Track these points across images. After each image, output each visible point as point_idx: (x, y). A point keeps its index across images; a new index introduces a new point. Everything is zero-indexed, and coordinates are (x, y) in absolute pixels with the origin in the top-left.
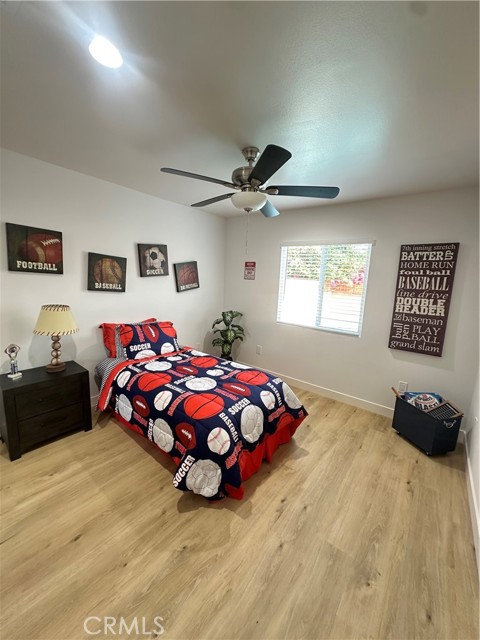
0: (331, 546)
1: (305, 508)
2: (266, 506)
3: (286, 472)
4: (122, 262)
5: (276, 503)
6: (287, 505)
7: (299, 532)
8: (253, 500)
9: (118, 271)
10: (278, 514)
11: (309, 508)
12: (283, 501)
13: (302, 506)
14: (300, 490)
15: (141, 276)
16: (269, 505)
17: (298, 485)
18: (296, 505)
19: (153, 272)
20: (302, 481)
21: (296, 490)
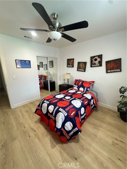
0: (16, 140)
1: (29, 136)
2: (36, 126)
3: (45, 135)
4: (85, 63)
5: (35, 129)
6: (33, 131)
7: (24, 133)
8: (39, 124)
9: (84, 66)
10: (32, 129)
11: (29, 137)
12: (35, 131)
13: (30, 136)
14: (36, 137)
15: (91, 67)
16: (35, 127)
17: (38, 137)
18: (32, 134)
19: (95, 65)
20: (39, 139)
21: (36, 136)
